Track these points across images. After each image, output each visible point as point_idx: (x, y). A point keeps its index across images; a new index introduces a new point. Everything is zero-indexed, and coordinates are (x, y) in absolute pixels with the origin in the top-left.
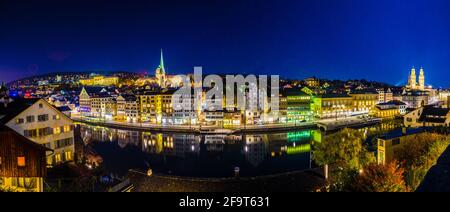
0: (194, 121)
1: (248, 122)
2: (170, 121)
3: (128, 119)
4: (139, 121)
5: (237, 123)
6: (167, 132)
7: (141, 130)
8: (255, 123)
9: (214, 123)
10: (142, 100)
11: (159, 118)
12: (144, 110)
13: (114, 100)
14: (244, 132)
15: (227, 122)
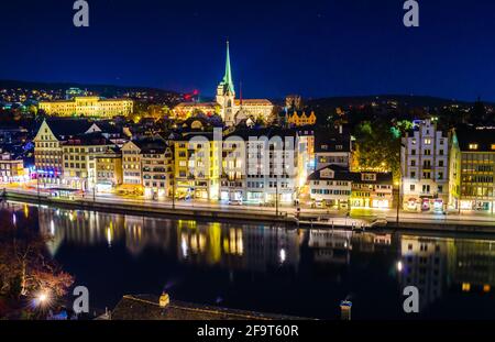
0: (287, 199)
1: (408, 206)
2: (237, 196)
3: (148, 192)
4: (171, 196)
5: (381, 207)
6: (231, 219)
7: (175, 215)
8: (425, 209)
9: (330, 204)
10: (178, 150)
11: (214, 189)
12: (183, 174)
13: (117, 150)
14: (396, 228)
15: (358, 203)
